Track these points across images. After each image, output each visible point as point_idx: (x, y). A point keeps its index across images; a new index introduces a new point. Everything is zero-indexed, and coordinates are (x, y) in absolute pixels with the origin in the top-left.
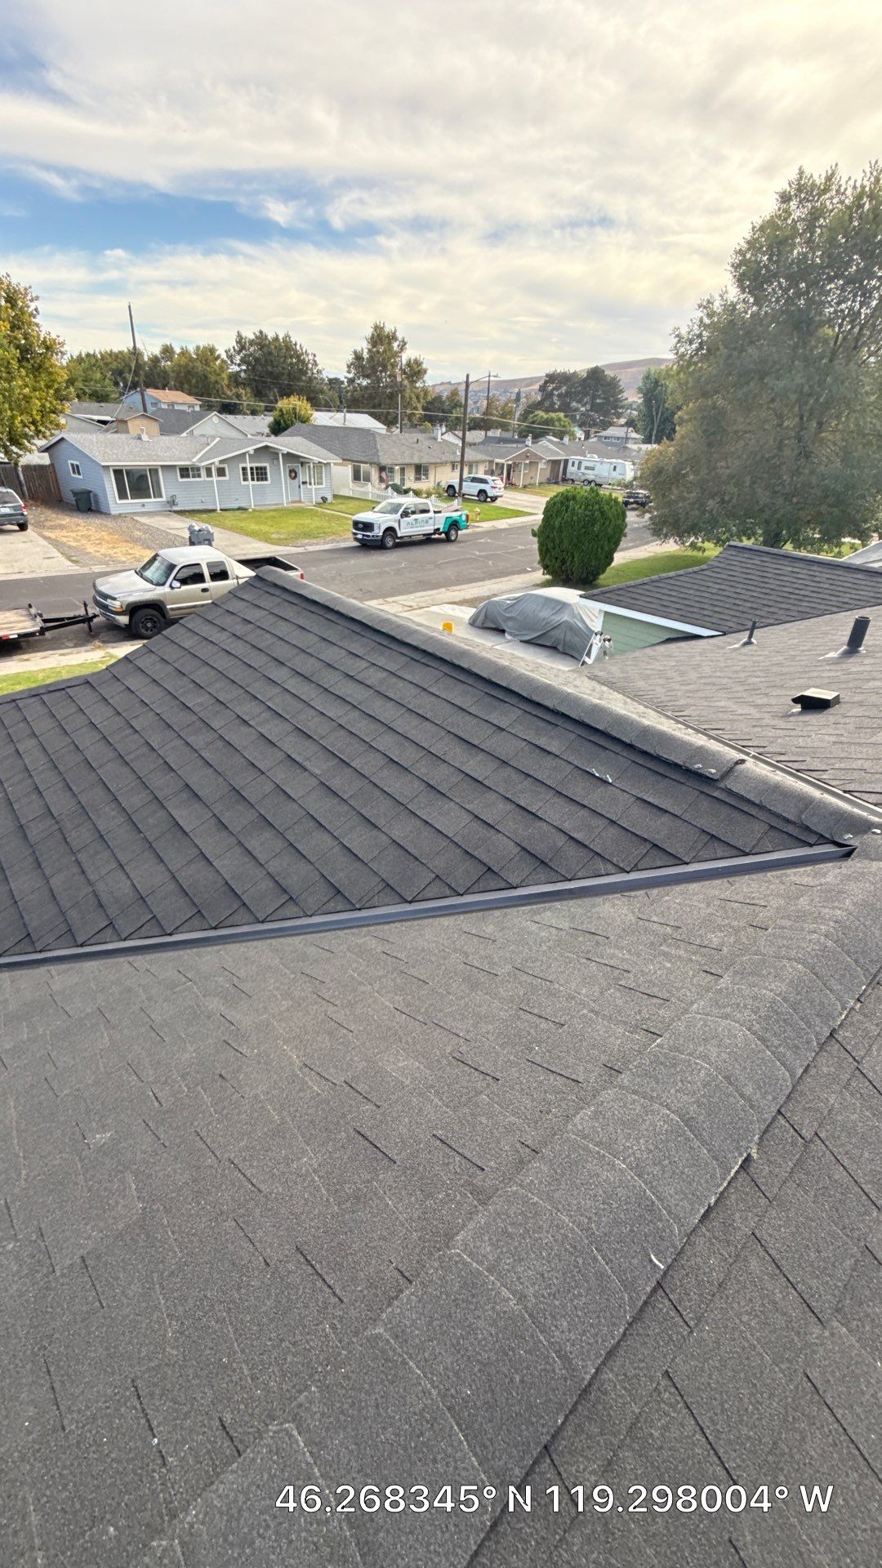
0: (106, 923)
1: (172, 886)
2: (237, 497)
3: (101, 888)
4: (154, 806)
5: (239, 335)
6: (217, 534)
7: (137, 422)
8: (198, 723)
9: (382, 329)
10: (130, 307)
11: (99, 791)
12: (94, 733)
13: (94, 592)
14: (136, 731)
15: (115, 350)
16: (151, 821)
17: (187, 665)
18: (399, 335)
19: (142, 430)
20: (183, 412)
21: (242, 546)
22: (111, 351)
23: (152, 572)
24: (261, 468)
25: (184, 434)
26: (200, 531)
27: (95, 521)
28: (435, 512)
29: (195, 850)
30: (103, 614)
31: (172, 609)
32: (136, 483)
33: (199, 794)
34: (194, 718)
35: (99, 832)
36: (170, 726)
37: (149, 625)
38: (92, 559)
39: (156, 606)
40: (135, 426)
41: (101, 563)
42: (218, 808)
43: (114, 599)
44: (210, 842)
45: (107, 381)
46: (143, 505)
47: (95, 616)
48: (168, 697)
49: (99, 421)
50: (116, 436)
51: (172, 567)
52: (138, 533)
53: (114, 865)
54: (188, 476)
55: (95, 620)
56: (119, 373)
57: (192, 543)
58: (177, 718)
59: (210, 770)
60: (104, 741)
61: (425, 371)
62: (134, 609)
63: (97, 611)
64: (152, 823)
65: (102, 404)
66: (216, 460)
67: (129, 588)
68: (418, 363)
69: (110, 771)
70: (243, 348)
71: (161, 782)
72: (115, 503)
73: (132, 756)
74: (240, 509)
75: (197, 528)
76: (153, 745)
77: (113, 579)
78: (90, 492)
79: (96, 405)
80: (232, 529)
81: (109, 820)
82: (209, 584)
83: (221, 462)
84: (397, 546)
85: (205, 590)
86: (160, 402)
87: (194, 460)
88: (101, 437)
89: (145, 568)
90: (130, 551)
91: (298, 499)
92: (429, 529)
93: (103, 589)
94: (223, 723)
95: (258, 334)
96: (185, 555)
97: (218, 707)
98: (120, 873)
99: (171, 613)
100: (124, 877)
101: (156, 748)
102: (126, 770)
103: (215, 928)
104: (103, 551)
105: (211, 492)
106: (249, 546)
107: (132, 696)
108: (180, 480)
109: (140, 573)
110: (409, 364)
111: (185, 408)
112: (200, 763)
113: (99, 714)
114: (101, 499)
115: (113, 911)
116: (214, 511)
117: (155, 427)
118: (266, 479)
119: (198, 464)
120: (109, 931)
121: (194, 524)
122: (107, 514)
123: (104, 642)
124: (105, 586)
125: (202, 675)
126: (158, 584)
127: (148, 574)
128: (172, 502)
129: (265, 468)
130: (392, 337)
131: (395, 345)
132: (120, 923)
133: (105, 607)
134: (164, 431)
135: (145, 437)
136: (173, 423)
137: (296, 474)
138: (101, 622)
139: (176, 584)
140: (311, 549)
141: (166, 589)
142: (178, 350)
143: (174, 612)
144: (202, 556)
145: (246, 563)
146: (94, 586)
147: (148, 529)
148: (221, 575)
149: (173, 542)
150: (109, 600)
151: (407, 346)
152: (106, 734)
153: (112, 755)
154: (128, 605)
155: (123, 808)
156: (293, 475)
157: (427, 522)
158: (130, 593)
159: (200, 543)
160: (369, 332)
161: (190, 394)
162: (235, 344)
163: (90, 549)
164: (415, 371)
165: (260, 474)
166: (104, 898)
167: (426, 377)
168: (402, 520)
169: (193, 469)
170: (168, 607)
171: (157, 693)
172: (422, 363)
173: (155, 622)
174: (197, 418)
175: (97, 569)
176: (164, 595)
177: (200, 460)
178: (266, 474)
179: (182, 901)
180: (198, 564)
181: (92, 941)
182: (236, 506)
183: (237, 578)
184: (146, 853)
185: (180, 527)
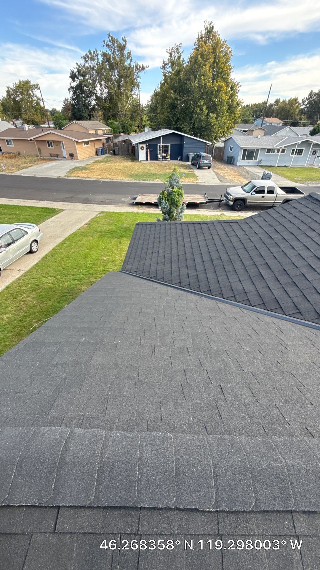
0: (233, 295)
1: (256, 293)
2: (285, 161)
3: (233, 285)
4: (254, 266)
5: (311, 92)
6: (274, 176)
7: (257, 131)
8: (274, 244)
10: (271, 85)
11: (236, 256)
12: (237, 238)
13: (225, 192)
14: (252, 241)
15: (257, 103)
16: (252, 270)
17: (274, 223)
19: (259, 134)
20: (276, 126)
21: (281, 181)
22: (256, 104)
23: (247, 188)
24: (301, 150)
25: (273, 136)
26: (267, 174)
27: (231, 167)
29: (266, 284)
30: (226, 200)
31: (249, 202)
32: (249, 154)
33: (271, 267)
34: (273, 242)
35: (235, 269)
36: (264, 243)
37: (239, 206)
38: (226, 181)
39: (243, 200)
40: (255, 133)
41: (229, 182)
42: (277, 274)
43: (231, 195)
44: (272, 284)
45: (251, 115)
46: (249, 163)
47: (223, 200)
48: (265, 233)
49: (244, 131)
50: (249, 136)
51: (255, 186)
52: (244, 173)
53: (238, 280)
54: (269, 152)
55: (222, 202)
56: (255, 112)
57: (262, 179)
58: (267, 241)
59: (277, 261)
60: (240, 242)
62: (236, 200)
63: (224, 198)
64: (253, 271)
65: (246, 124)
66: (283, 146)
67: (237, 192)
69: (241, 252)
70: (311, 97)
71: (257, 260)
72: (240, 161)
73: (249, 249)
74: (285, 166)
75: (266, 173)
76: (257, 247)
77: (231, 189)
78: (233, 157)
79: (244, 124)
80: (279, 174)
81: (238, 266)
82: (266, 195)
83: (285, 147)
85: (263, 197)
86: (267, 122)
87: (275, 146)
88: (244, 137)
89: (245, 186)
90: (239, 179)
91: (312, 164)
93: (229, 191)
94: (284, 246)
96: (260, 183)
97: (283, 240)
98: (239, 283)
99: (248, 203)
100: (241, 284)
101: (258, 248)
102: (246, 252)
103: (269, 311)
104: (231, 178)
105: (276, 159)
106: (284, 182)
107: (252, 230)
108: (266, 154)
109: (242, 188)
111: (276, 125)
112: (273, 257)
113: (240, 233)
114: (235, 160)
115: (236, 293)
116: (274, 166)
117: (263, 133)
118: (301, 154)
119: (275, 148)
120: (233, 298)
121: (266, 171)
122: (236, 165)
123: (222, 209)
124: (230, 190)
125: (279, 228)
126: (247, 192)
127: (245, 188)
128: (260, 162)
129: (303, 150)
132: (237, 297)
133: (227, 198)
134: (266, 134)
135: (259, 137)
136: (270, 131)
137: (316, 152)
138: (224, 203)
139: (254, 193)
140: (310, 185)
141: (250, 194)
142: (281, 101)
143: (249, 203)
144: (267, 184)
145: (282, 188)
146: (226, 190)
147: (248, 172)
148: (271, 192)
149: (256, 177)
150: (229, 196)
152: (241, 240)
153: (242, 247)
154: (235, 198)
155: (244, 264)
156: (314, 153)
158: (237, 194)
159: (265, 179)
161: (280, 119)
162: (308, 96)
163: (227, 177)
165: (300, 152)
166: (234, 288)
169: (272, 149)
170: (248, 201)
171: (261, 231)
173: (241, 206)
174: (280, 129)
175: (227, 184)
176: (248, 196)
177: (277, 146)
178: (302, 152)
179: (259, 298)
180: (264, 187)
181: (228, 299)
182: (283, 165)
183: (277, 194)
184: (249, 280)
185: (260, 172)
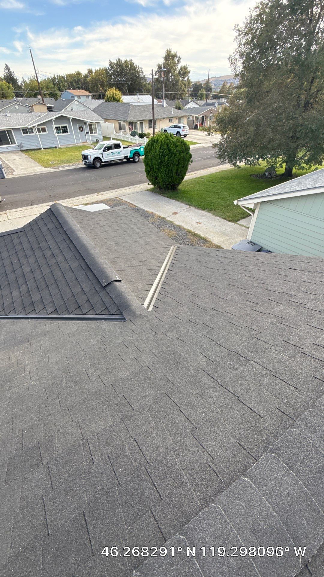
2: (52, 142)
5: (110, 62)
9: (170, 52)
18: (178, 55)
24: (64, 127)
28: (124, 148)
46: (7, 148)
54: (27, 133)
61: (189, 72)
66: (36, 125)
68: (185, 68)
70: (112, 67)
74: (53, 147)
84: (102, 166)
87: (28, 125)
91: (85, 141)
92: (122, 156)
95: (118, 60)
108: (23, 135)
110: (181, 69)
116: (40, 149)
118: (67, 132)
119: (31, 127)
128: (21, 146)
129: (66, 127)
130: (174, 56)
131: (176, 60)
137: (82, 128)
140: (61, 169)
151: (181, 60)
156: (81, 129)
157: (119, 153)
160: (164, 54)
162: (109, 66)
164: (185, 72)
165: (65, 130)
167: (190, 75)
168: (103, 153)
169: (29, 129)
172: (187, 68)
178: (67, 129)
182: (51, 146)
